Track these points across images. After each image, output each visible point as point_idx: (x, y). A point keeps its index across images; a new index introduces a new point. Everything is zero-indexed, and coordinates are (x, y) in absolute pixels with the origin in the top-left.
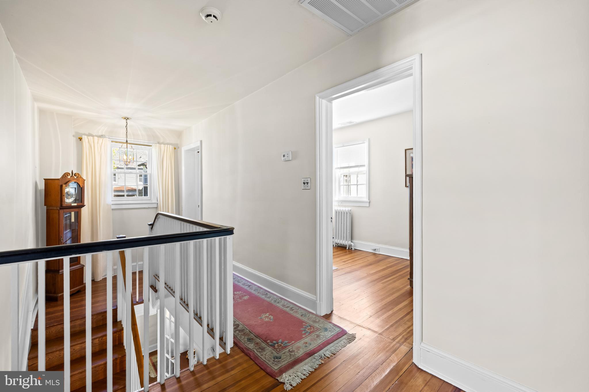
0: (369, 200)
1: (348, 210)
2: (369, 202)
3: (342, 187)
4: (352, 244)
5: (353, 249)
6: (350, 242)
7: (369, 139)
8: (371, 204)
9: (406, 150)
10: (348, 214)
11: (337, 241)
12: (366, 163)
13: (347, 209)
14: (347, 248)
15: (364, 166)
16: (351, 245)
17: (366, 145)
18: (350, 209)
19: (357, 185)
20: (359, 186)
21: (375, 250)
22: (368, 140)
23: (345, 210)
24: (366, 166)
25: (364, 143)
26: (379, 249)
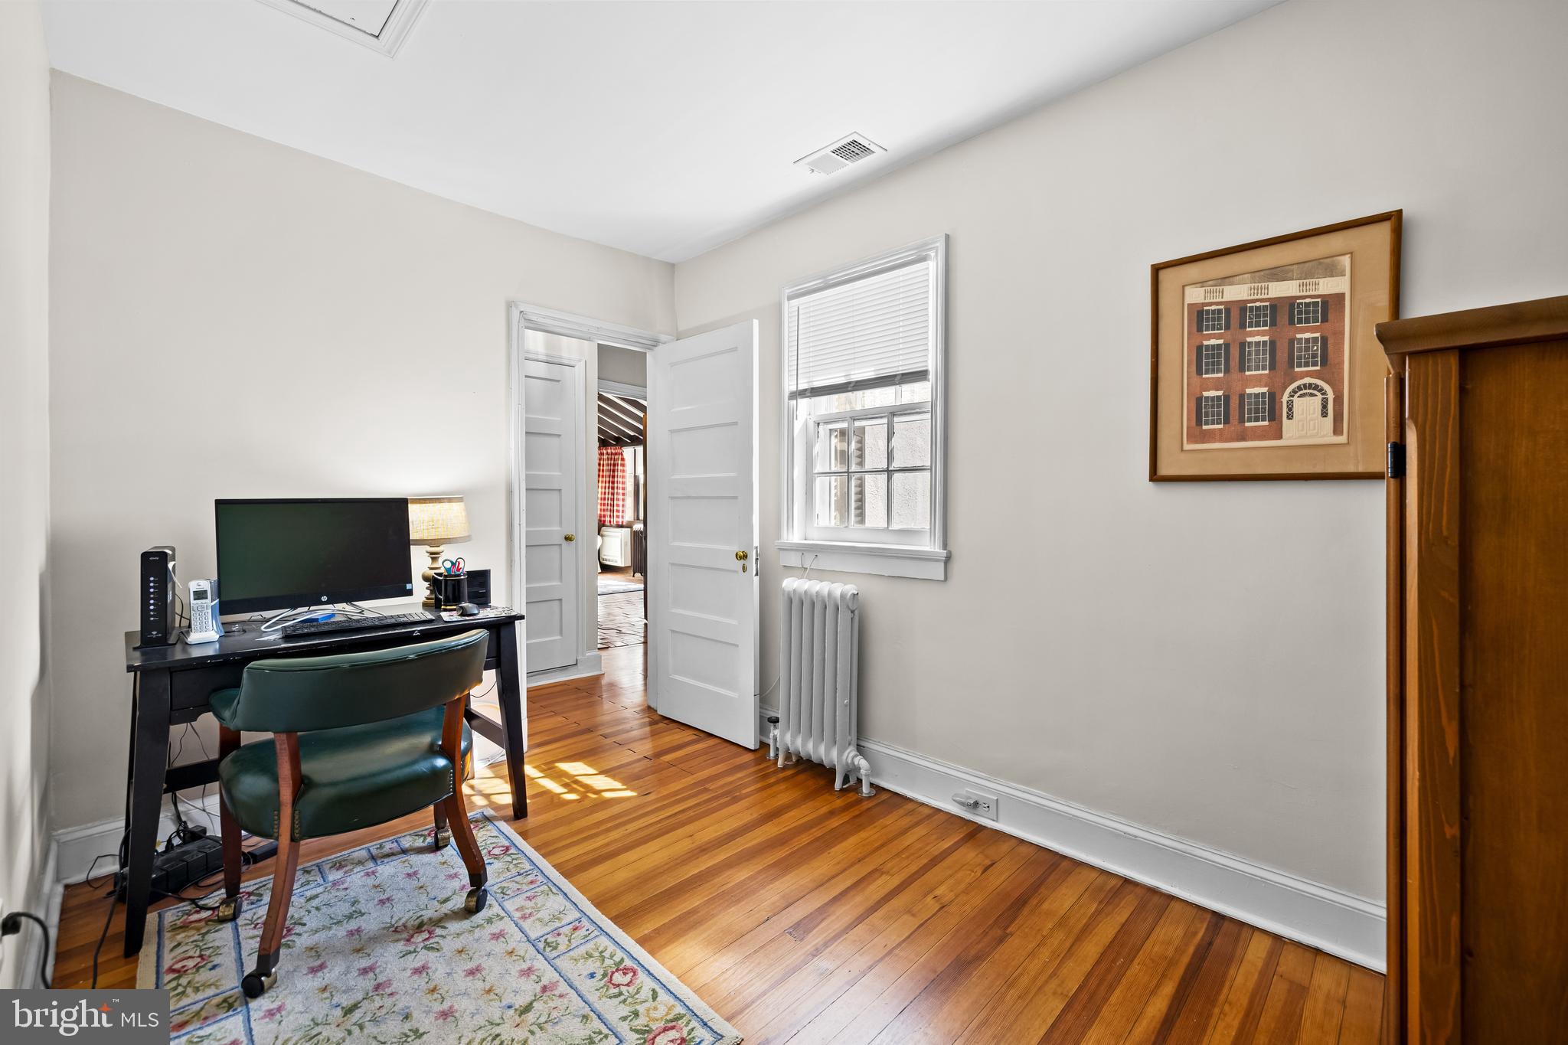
0: (945, 546)
1: (843, 596)
2: (948, 560)
3: (820, 483)
4: (862, 762)
5: (865, 789)
6: (850, 753)
7: (947, 237)
8: (956, 567)
9: (1157, 270)
10: (844, 618)
11: (793, 742)
12: (931, 362)
13: (838, 589)
14: (838, 785)
15: (920, 375)
16: (858, 769)
17: (932, 268)
18: (850, 589)
19: (889, 473)
20: (896, 476)
21: (976, 804)
22: (941, 245)
23: (829, 594)
24: (931, 376)
25: (923, 259)
26: (993, 807)
